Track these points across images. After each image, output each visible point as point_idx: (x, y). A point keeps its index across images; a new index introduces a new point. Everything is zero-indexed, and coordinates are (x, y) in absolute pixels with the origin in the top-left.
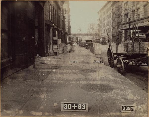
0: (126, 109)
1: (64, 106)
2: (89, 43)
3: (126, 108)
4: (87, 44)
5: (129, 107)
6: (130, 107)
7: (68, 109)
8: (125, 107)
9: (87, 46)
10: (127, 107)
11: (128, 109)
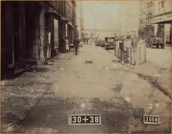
0: (150, 121)
1: (73, 120)
2: (110, 41)
3: (149, 119)
4: (107, 43)
5: (152, 118)
6: (154, 118)
7: (77, 122)
8: (149, 117)
9: (108, 46)
10: (151, 118)
11: (152, 120)
